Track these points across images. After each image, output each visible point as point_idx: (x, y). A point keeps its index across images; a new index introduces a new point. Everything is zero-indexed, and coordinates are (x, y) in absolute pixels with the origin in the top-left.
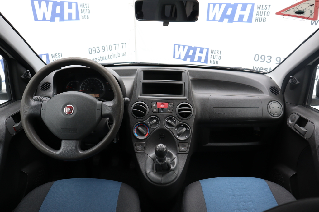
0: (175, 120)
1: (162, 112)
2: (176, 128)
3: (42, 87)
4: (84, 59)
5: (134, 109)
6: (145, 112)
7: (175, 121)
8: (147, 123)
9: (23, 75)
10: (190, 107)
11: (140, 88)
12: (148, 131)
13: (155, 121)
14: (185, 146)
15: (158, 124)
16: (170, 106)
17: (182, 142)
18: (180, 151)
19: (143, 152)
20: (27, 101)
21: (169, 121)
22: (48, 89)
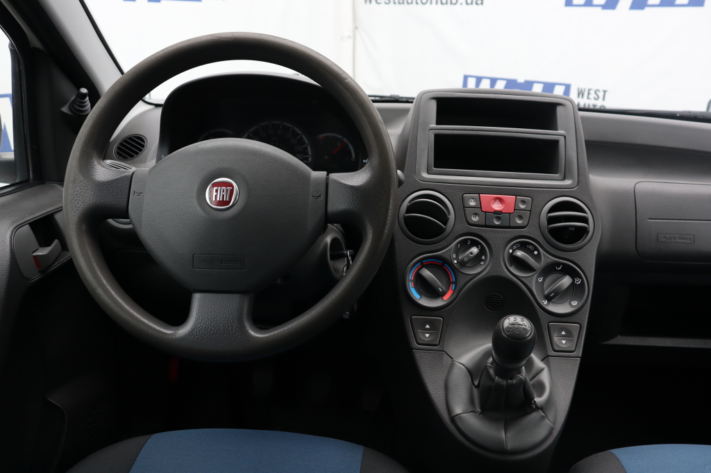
0: (536, 249)
1: (497, 223)
2: (538, 277)
3: (119, 148)
4: (272, 39)
5: (408, 212)
6: (445, 225)
7: (536, 253)
8: (448, 258)
9: (68, 104)
10: (583, 211)
11: (425, 151)
12: (453, 283)
13: (475, 250)
14: (569, 334)
15: (482, 260)
16: (522, 207)
17: (558, 319)
18: (556, 349)
19: (438, 347)
20: (86, 167)
21: (519, 253)
22: (137, 154)
